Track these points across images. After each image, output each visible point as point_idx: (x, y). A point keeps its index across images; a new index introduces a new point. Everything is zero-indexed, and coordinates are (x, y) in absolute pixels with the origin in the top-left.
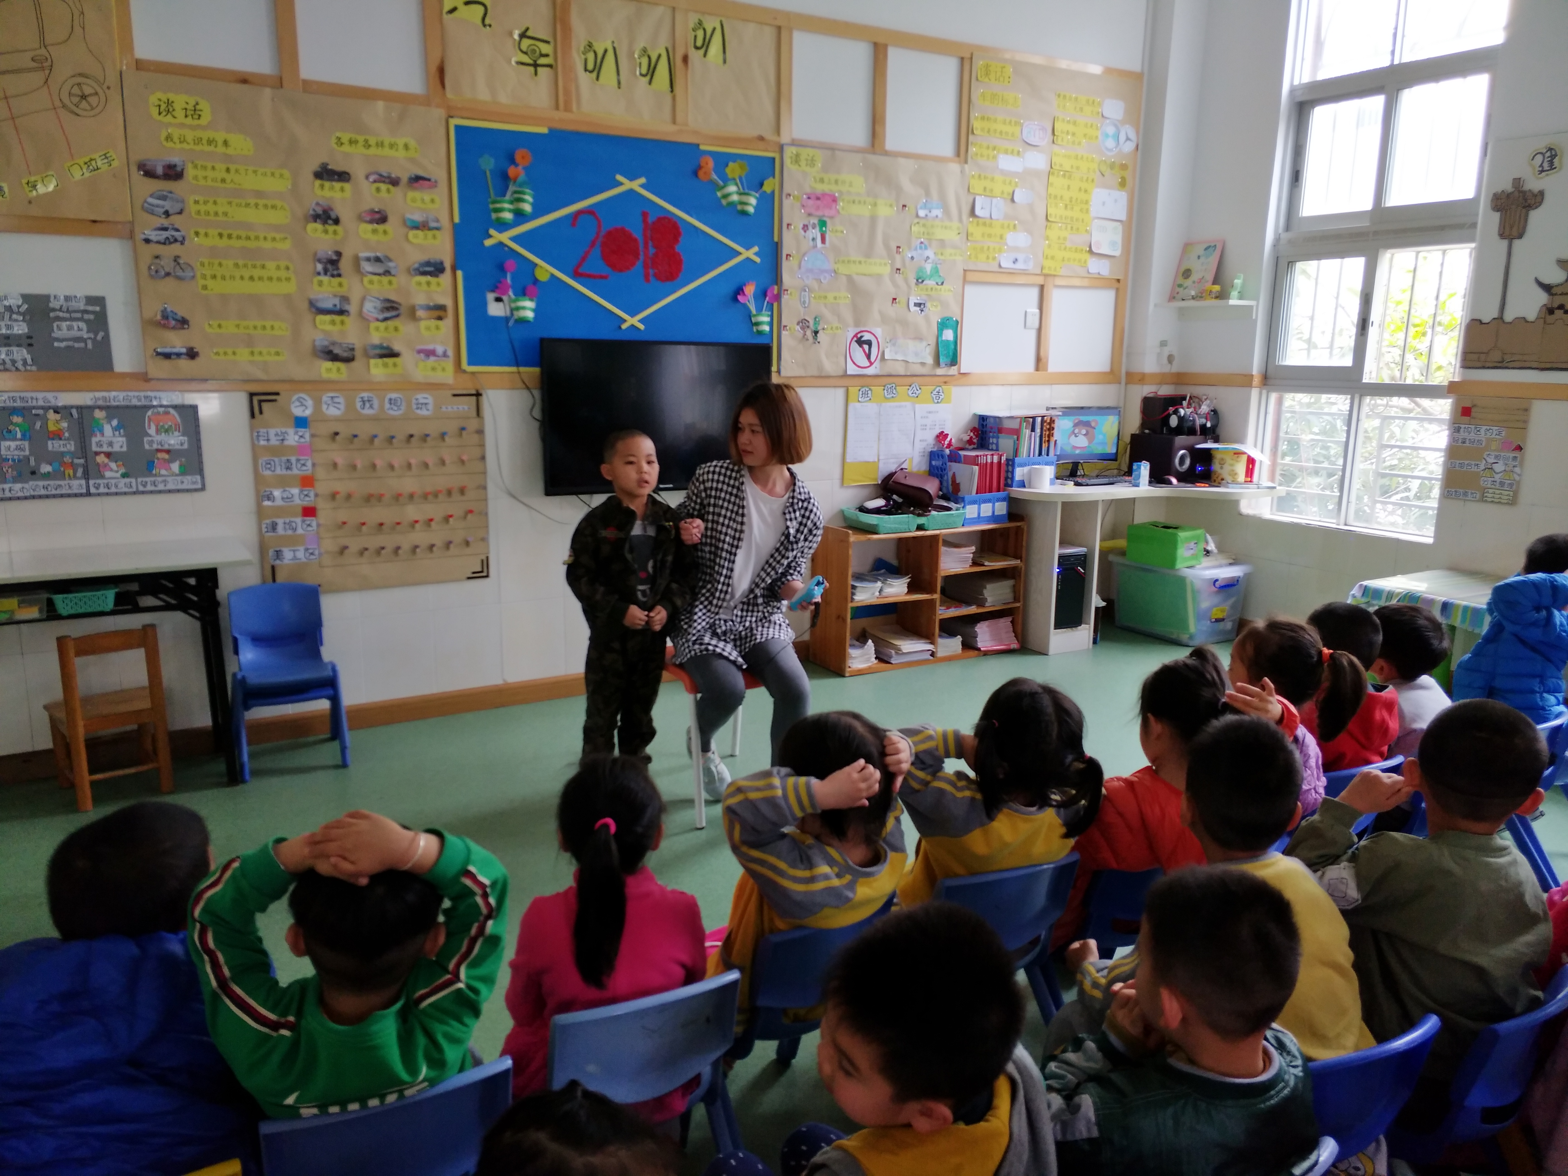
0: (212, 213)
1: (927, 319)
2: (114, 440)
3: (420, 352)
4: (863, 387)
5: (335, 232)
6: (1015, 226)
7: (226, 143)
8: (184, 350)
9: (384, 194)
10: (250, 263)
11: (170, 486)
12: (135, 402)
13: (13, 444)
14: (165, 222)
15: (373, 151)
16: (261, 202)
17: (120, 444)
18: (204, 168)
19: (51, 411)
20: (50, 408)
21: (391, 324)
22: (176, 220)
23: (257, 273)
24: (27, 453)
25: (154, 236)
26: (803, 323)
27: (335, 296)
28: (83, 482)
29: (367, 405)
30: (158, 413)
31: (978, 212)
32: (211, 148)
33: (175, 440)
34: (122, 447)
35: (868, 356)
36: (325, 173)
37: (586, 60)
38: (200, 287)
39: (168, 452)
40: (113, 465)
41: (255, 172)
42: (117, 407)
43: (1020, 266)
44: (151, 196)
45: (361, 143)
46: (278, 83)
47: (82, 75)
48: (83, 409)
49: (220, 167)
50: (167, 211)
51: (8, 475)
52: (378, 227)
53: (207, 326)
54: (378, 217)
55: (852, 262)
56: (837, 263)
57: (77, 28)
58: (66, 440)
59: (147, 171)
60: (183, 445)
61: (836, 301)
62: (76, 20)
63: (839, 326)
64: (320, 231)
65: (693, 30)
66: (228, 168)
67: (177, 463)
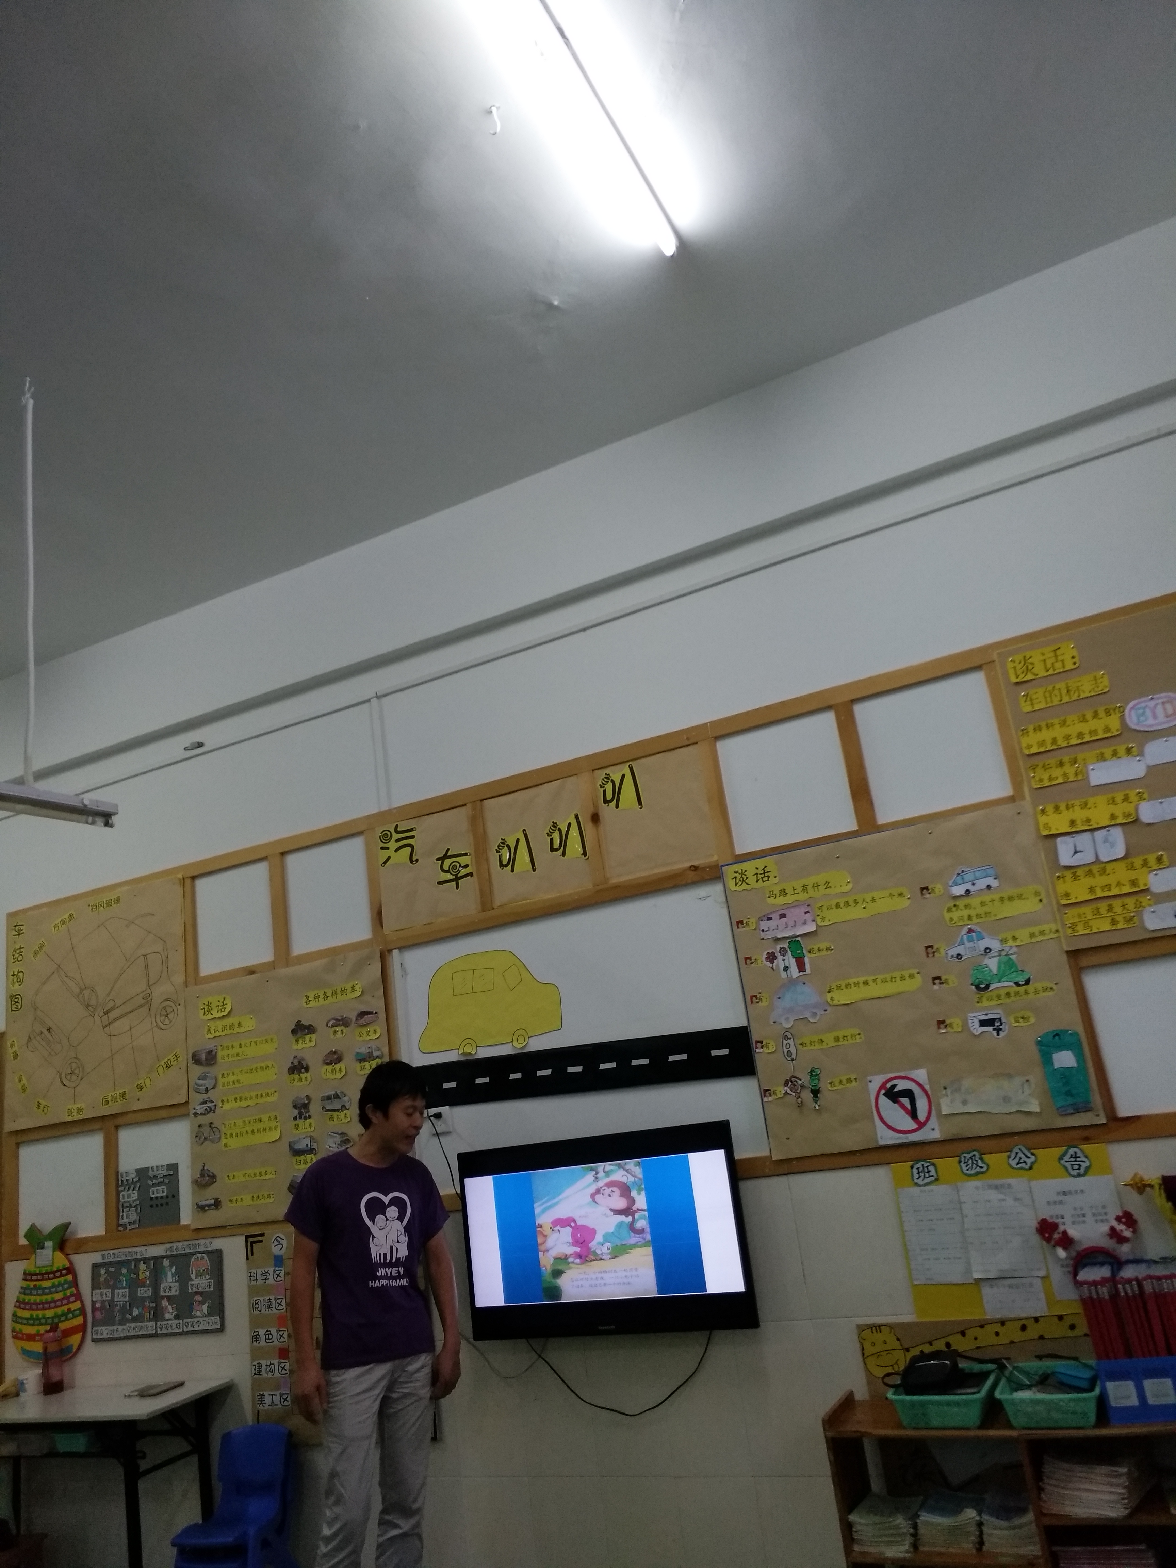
0: (231, 1083)
1: (1013, 1042)
2: (173, 1285)
4: (918, 1162)
5: (306, 1079)
6: (1159, 859)
7: (240, 1025)
8: (212, 1202)
9: (339, 1035)
10: (252, 1119)
11: (202, 1327)
12: (187, 1251)
13: (121, 1291)
14: (205, 1097)
15: (330, 1000)
16: (259, 1066)
17: (175, 1289)
18: (228, 1047)
19: (142, 1262)
20: (141, 1259)
22: (211, 1095)
23: (256, 1126)
24: (127, 1299)
25: (199, 1109)
26: (792, 1082)
27: (307, 1137)
28: (153, 1323)
30: (197, 1259)
31: (1068, 860)
32: (232, 1031)
33: (205, 1283)
34: (176, 1291)
35: (913, 1114)
36: (301, 1029)
37: (501, 856)
38: (223, 1146)
39: (200, 1294)
40: (170, 1307)
41: (255, 1042)
42: (176, 1256)
44: (199, 1079)
45: (322, 996)
46: (273, 966)
47: (166, 1000)
48: (157, 1259)
49: (236, 1044)
50: (207, 1088)
51: (117, 1318)
52: (336, 1066)
53: (227, 1178)
54: (334, 1058)
55: (853, 986)
56: (829, 992)
57: (165, 968)
58: (147, 1287)
59: (196, 1059)
60: (212, 1287)
61: (841, 1043)
62: (164, 963)
63: (853, 1077)
64: (296, 1081)
65: (601, 787)
66: (240, 1044)
67: (207, 1304)
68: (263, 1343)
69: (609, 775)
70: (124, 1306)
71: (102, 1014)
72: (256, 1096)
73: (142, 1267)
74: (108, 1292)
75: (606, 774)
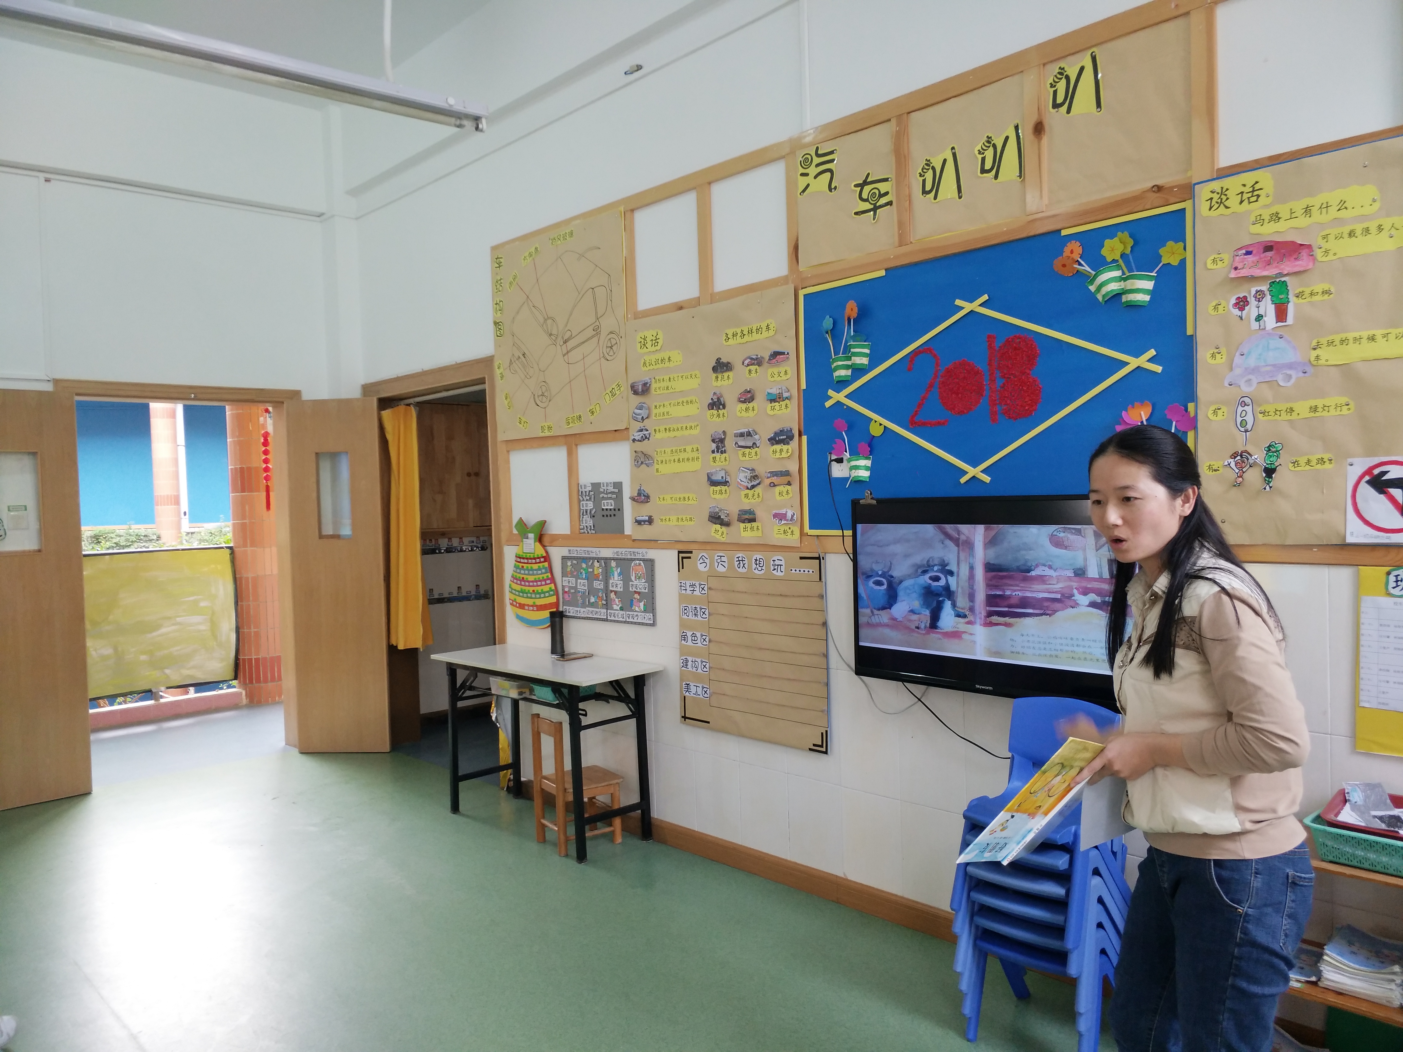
0: (662, 414)
2: (618, 582)
3: (775, 516)
4: (1396, 567)
5: (723, 415)
7: (669, 359)
8: (647, 518)
9: (753, 375)
10: (679, 449)
11: (639, 620)
12: (629, 557)
13: (582, 581)
14: (642, 425)
15: (747, 338)
16: (685, 400)
17: (620, 586)
18: (659, 380)
19: (596, 560)
20: (595, 558)
21: (758, 490)
22: (646, 423)
23: (683, 456)
24: (586, 588)
25: (637, 436)
26: (1241, 457)
27: (722, 469)
28: (605, 611)
29: (742, 565)
30: (636, 565)
32: (663, 365)
33: (642, 585)
34: (621, 588)
36: (721, 367)
37: (924, 181)
38: (655, 471)
39: (639, 593)
40: (617, 601)
41: (682, 377)
42: (621, 559)
44: (636, 408)
45: (739, 334)
46: (696, 303)
47: (611, 333)
48: (607, 560)
49: (667, 378)
50: (643, 417)
51: (579, 603)
52: (749, 405)
53: (658, 499)
54: (748, 397)
55: (1351, 341)
56: (1315, 349)
57: (609, 302)
58: (600, 581)
59: (634, 389)
60: (647, 589)
61: (1317, 414)
62: (609, 296)
63: (1326, 457)
64: (715, 416)
65: (1052, 86)
66: (670, 378)
67: (643, 603)
68: (690, 643)
69: (1063, 69)
70: (584, 593)
71: (562, 343)
72: (682, 428)
73: (596, 564)
74: (573, 580)
75: (1060, 68)
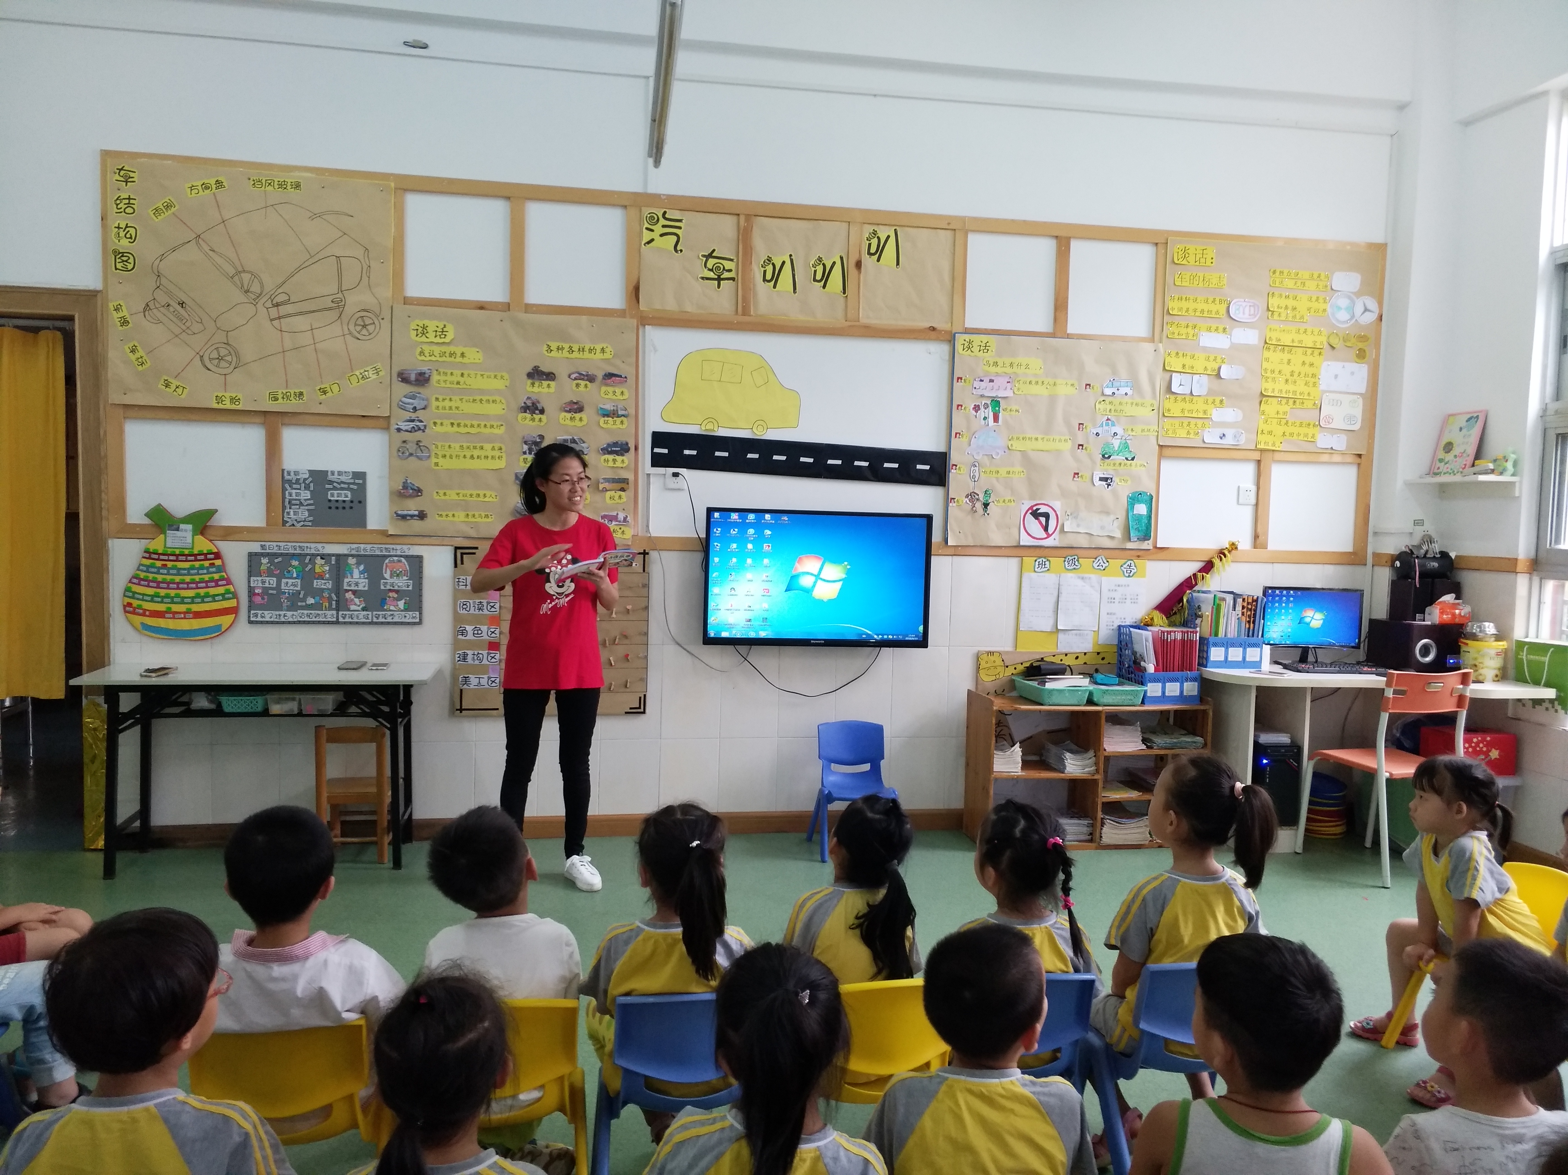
0: (447, 408)
1: (1115, 495)
2: (361, 581)
4: (1040, 557)
5: (540, 420)
6: (1221, 401)
7: (463, 355)
8: (416, 513)
9: (582, 388)
10: (472, 445)
11: (396, 620)
12: (379, 553)
13: (290, 581)
14: (413, 416)
15: (575, 355)
16: (484, 398)
17: (363, 585)
18: (445, 374)
19: (319, 558)
20: (318, 555)
22: (420, 414)
23: (476, 453)
24: (299, 588)
25: (404, 426)
26: (972, 496)
28: (334, 612)
30: (393, 561)
31: (1174, 389)
32: (452, 359)
33: (402, 583)
34: (364, 587)
35: (1046, 529)
36: (537, 374)
37: (765, 272)
38: (433, 464)
39: (397, 592)
40: (357, 600)
41: (482, 375)
42: (365, 556)
43: (1229, 441)
44: (405, 397)
45: (566, 349)
46: (506, 307)
47: (364, 310)
48: (338, 557)
49: (457, 372)
50: (415, 407)
51: (285, 605)
52: (575, 415)
53: (435, 494)
54: (576, 408)
55: (1027, 439)
56: (1011, 440)
57: (363, 277)
58: (326, 580)
59: (404, 378)
60: (409, 587)
61: (1009, 475)
62: (364, 272)
63: (1013, 499)
64: (528, 420)
65: (867, 240)
66: (462, 374)
67: (403, 601)
68: (470, 636)
69: (876, 231)
70: (295, 594)
71: (269, 304)
72: (479, 426)
74: (273, 581)
75: (873, 230)
